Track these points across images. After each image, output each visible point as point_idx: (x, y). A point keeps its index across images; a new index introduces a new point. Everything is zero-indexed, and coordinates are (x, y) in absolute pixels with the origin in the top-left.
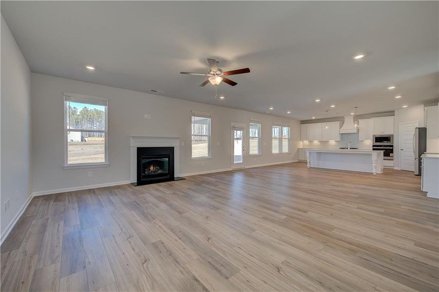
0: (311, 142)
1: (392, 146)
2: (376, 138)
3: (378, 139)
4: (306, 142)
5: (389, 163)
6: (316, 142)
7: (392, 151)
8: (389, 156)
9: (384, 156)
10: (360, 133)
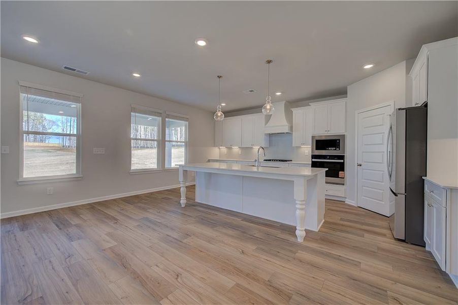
0: (230, 148)
1: (342, 157)
2: (317, 141)
3: (321, 144)
4: (224, 149)
5: (335, 191)
6: (236, 149)
7: (342, 167)
8: (338, 177)
9: (326, 176)
10: (293, 133)
